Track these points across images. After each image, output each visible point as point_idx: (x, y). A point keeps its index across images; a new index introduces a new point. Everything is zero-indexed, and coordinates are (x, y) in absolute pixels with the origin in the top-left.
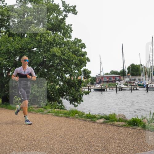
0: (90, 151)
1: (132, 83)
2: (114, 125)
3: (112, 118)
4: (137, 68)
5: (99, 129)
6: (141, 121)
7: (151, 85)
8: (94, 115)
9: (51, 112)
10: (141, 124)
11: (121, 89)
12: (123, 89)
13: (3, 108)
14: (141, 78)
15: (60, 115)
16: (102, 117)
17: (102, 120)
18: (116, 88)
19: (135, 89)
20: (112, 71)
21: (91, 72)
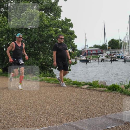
0: (76, 111)
1: (112, 55)
2: (96, 91)
3: (95, 85)
4: (116, 42)
5: (84, 93)
6: (119, 87)
7: (129, 57)
8: (80, 82)
9: (44, 80)
10: (119, 90)
11: (103, 60)
12: (104, 60)
13: (4, 76)
14: (120, 51)
15: (52, 82)
16: (86, 84)
17: (86, 86)
18: (99, 59)
19: (114, 60)
20: (95, 45)
21: (77, 46)
